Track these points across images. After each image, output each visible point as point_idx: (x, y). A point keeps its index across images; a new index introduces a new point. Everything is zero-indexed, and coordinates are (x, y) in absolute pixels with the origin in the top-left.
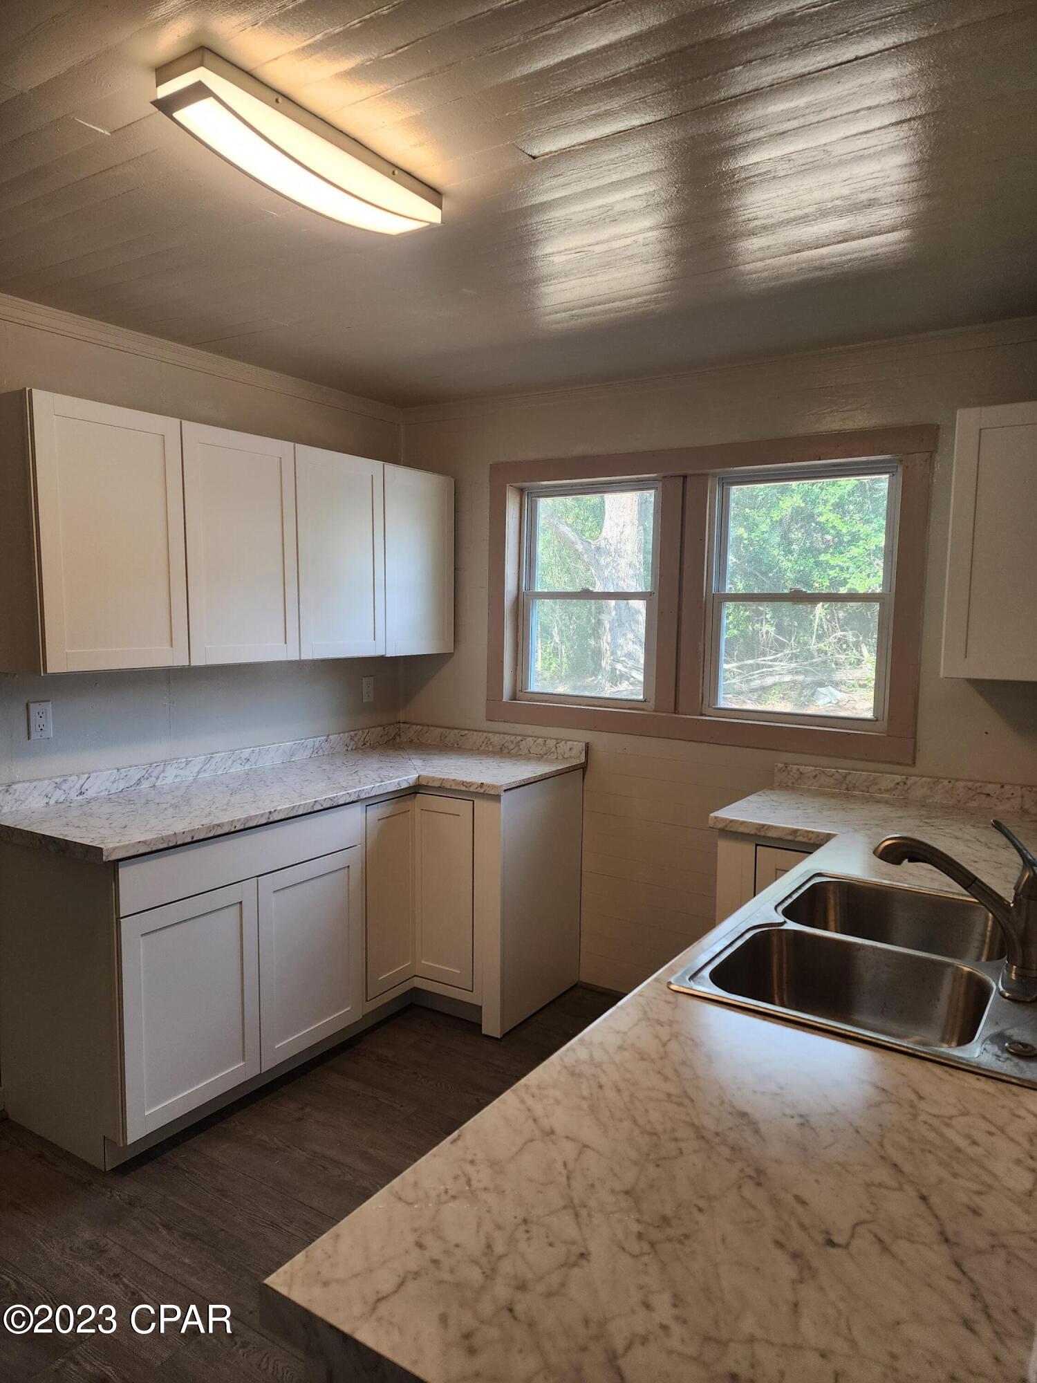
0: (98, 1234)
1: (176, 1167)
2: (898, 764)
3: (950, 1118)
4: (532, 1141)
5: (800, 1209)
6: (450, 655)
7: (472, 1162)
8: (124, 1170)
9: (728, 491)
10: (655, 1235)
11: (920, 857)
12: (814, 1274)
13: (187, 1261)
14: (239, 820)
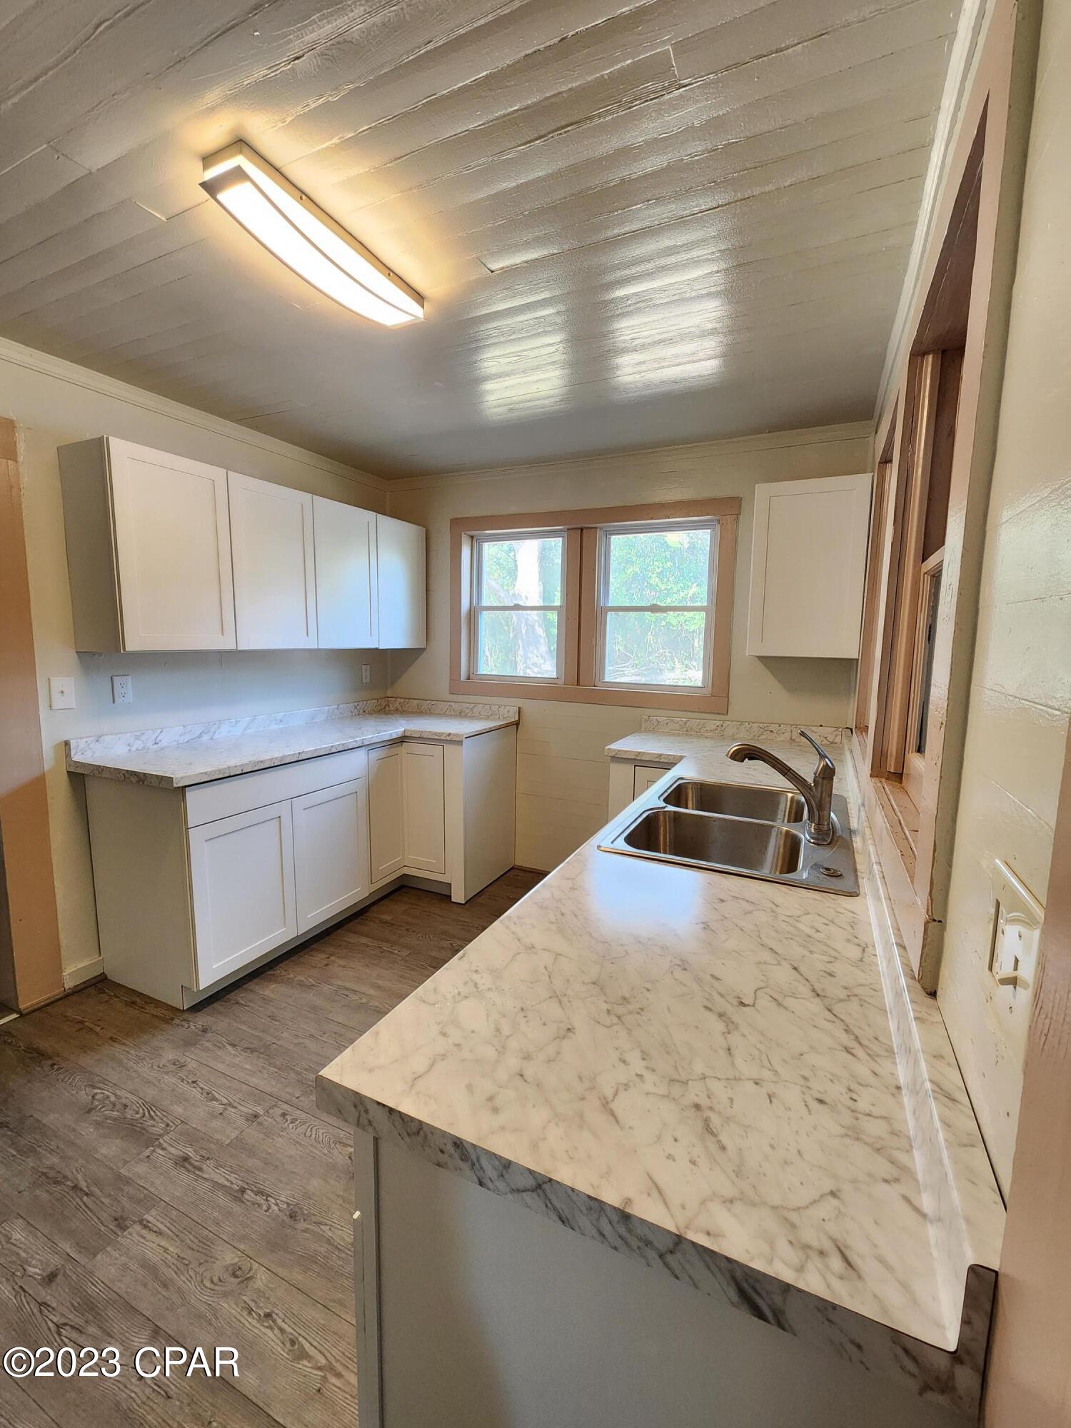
0: (178, 1054)
1: (237, 1003)
2: (718, 714)
3: (798, 917)
4: (519, 953)
5: (716, 983)
6: (423, 650)
7: (476, 971)
8: (197, 1008)
9: (610, 538)
10: (620, 1010)
11: (756, 757)
12: (737, 1027)
13: (248, 1067)
14: (276, 758)
